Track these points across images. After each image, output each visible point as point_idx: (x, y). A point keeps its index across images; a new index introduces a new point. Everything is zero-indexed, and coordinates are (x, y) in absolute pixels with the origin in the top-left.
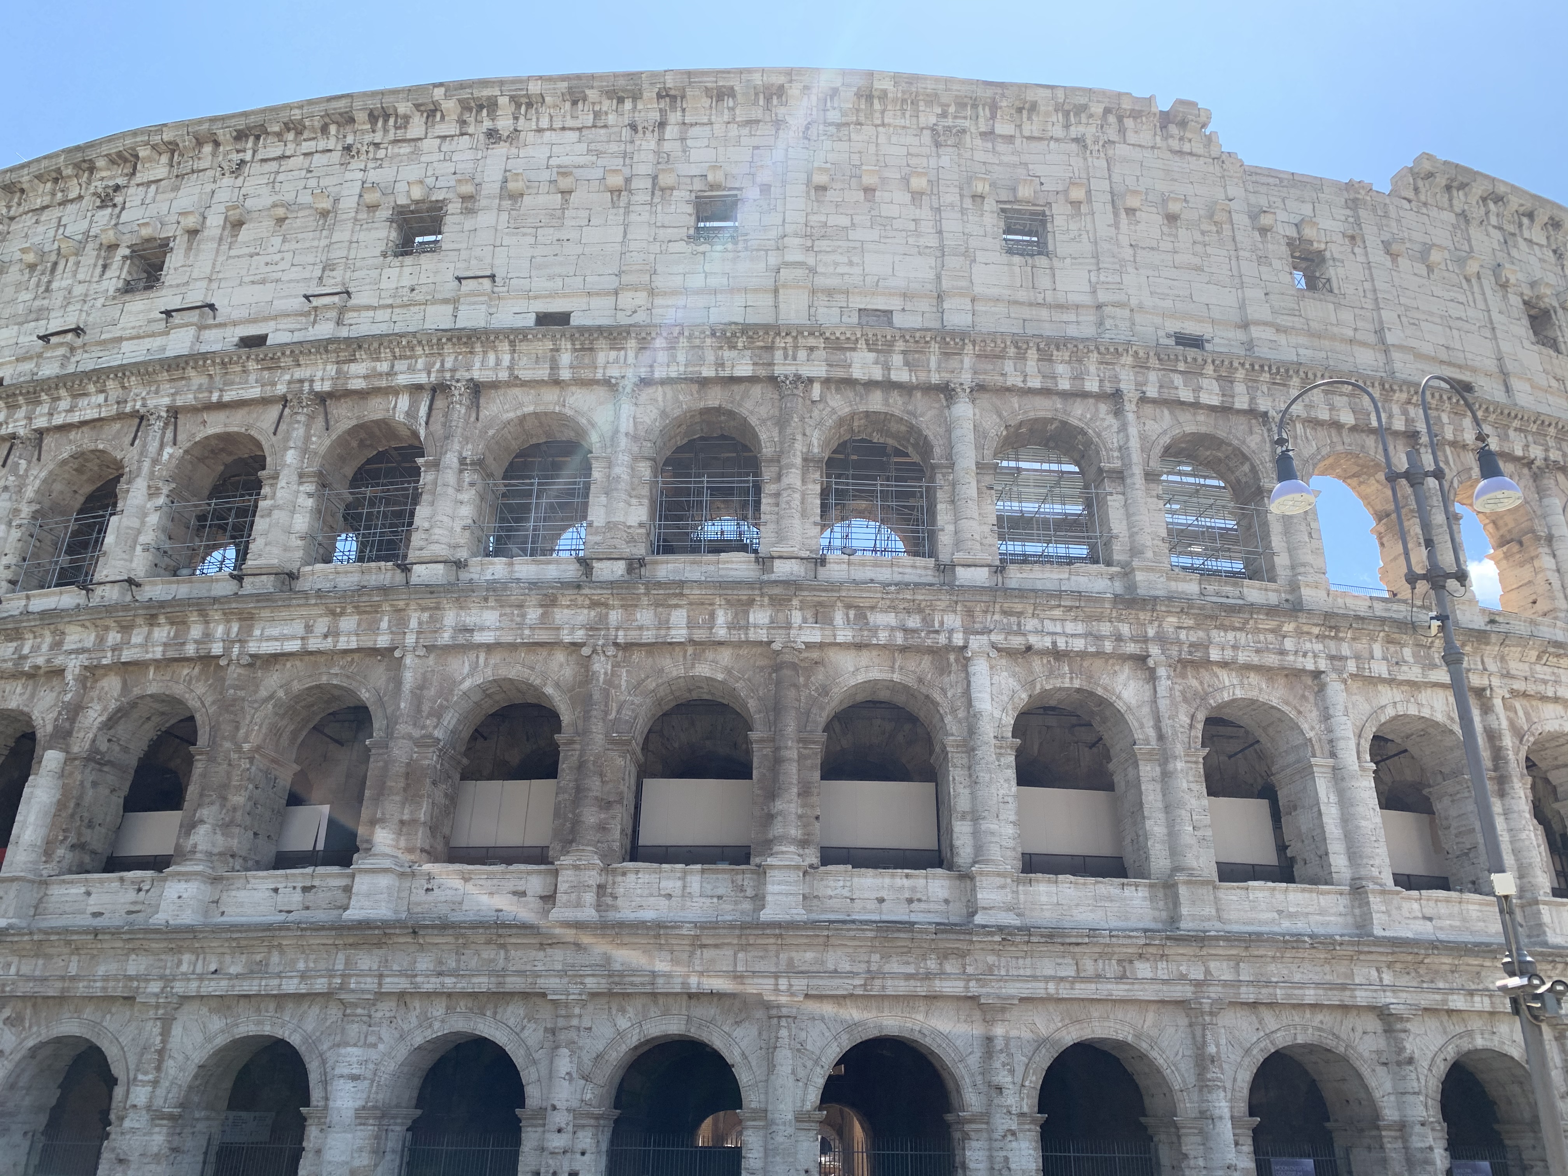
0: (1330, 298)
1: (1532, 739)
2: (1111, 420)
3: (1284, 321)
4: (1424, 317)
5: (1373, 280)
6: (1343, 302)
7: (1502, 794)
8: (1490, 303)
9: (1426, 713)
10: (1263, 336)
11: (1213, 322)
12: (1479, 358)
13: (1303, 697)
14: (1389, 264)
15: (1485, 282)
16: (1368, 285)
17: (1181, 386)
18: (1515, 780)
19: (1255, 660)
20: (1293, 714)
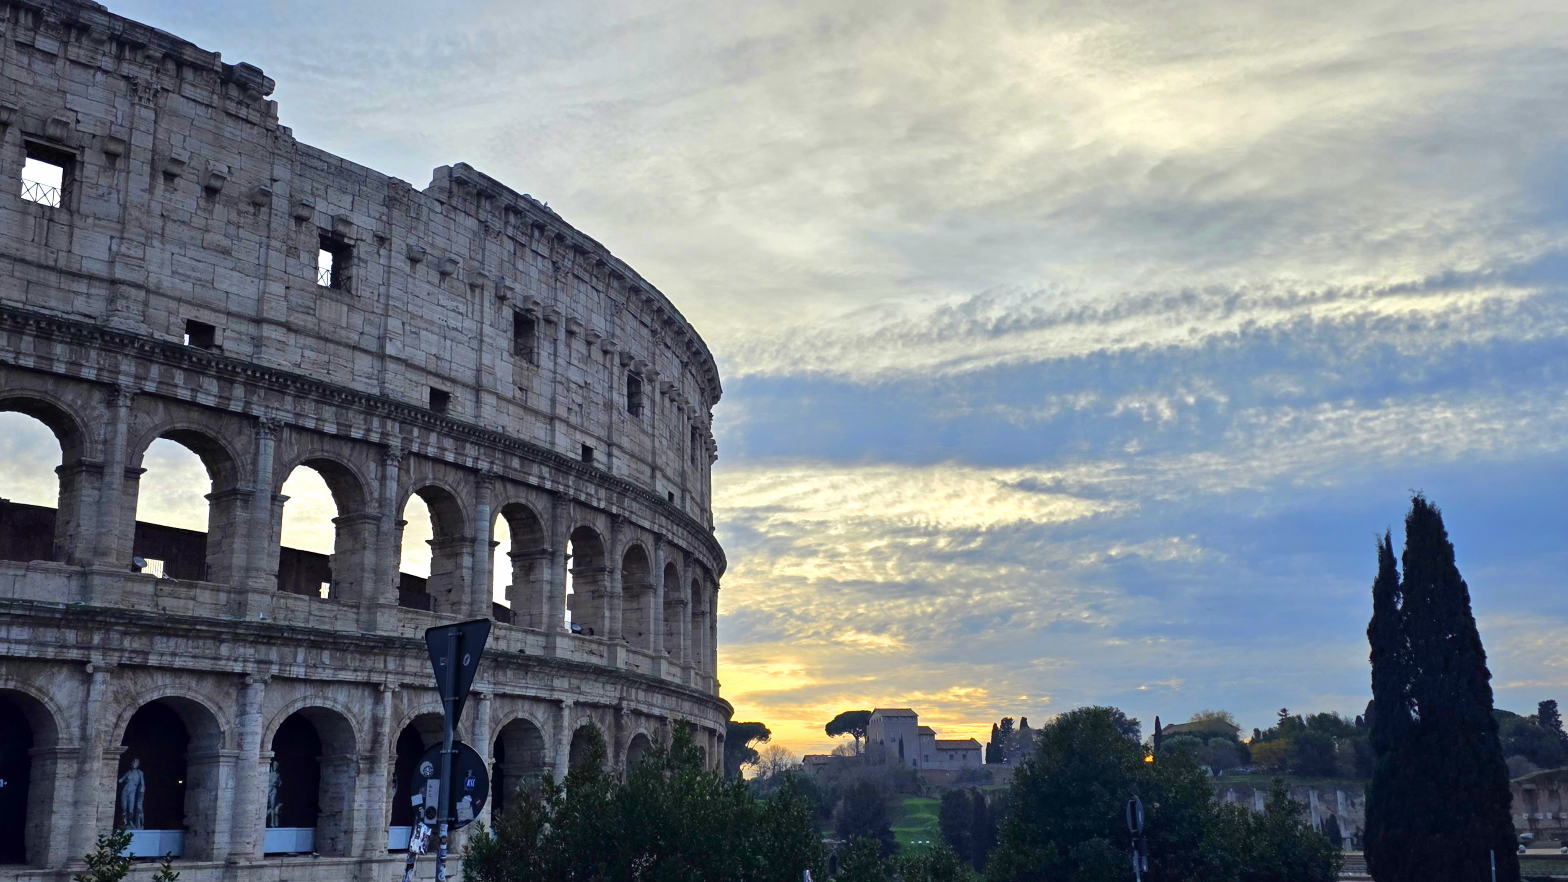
0: (347, 300)
1: (408, 722)
2: (101, 410)
3: (297, 319)
4: (424, 325)
5: (389, 285)
6: (357, 305)
7: (371, 771)
8: (485, 315)
9: (329, 704)
10: (274, 335)
11: (229, 314)
12: (461, 369)
13: (227, 693)
14: (408, 269)
15: (486, 294)
16: (382, 289)
17: (181, 383)
18: (383, 760)
19: (190, 664)
20: (213, 709)
